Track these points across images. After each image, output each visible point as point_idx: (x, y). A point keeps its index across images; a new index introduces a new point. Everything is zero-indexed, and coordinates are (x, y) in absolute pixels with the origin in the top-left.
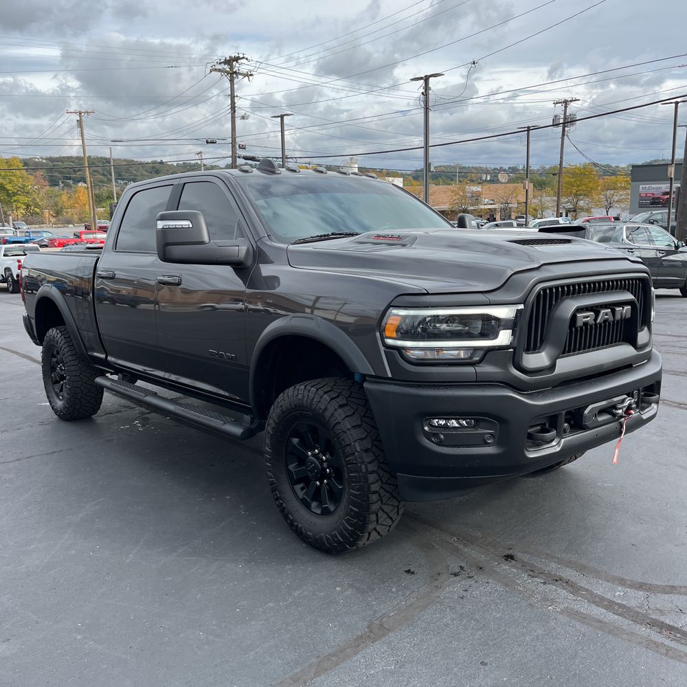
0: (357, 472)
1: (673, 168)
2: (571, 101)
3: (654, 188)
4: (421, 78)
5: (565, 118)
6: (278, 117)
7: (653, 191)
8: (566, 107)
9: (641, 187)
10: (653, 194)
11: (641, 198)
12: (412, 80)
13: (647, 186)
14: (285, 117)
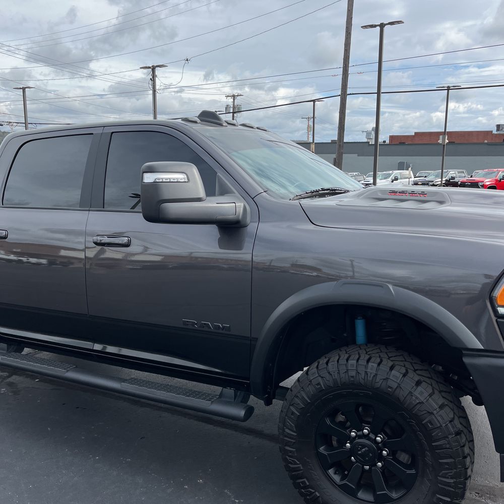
0: (451, 457)
1: (314, 146)
2: (238, 96)
4: (149, 68)
5: (234, 107)
6: (20, 88)
8: (234, 100)
12: (141, 68)
14: (26, 89)
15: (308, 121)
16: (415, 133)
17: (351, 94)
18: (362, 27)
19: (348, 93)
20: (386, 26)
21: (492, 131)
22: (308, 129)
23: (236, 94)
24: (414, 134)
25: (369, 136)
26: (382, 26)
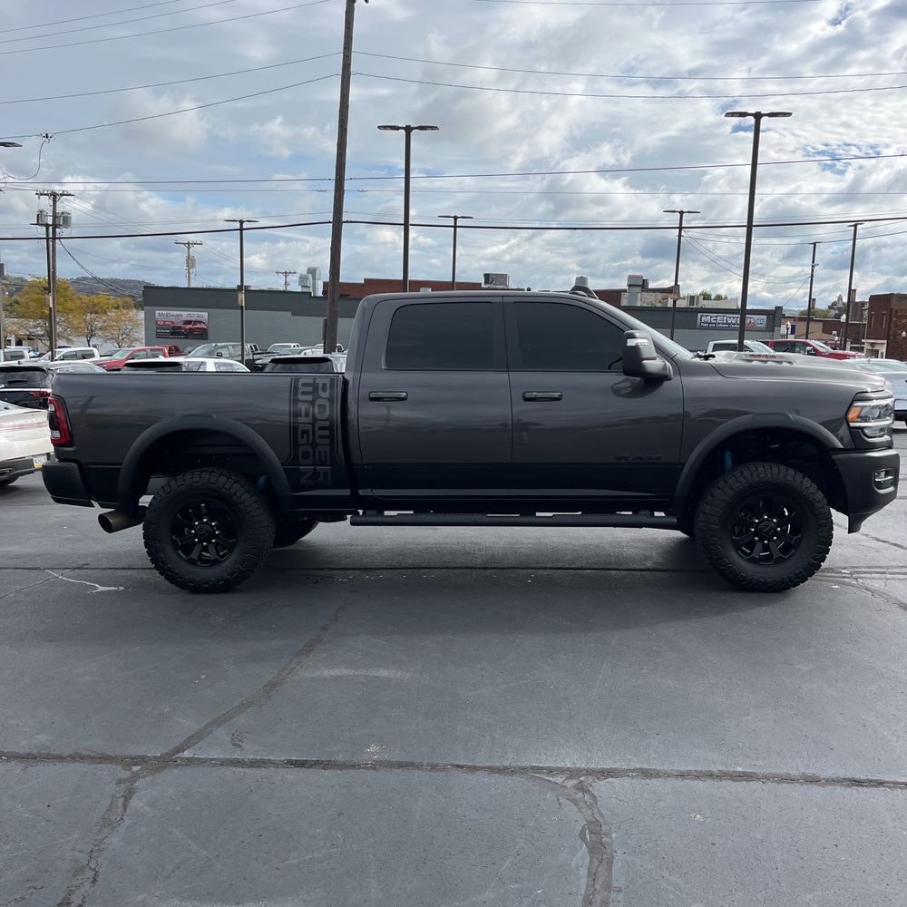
2: (62, 195)
3: (173, 316)
5: (55, 216)
7: (172, 319)
8: (55, 202)
9: (157, 312)
10: (173, 323)
11: (158, 326)
13: (165, 312)
15: (189, 249)
16: (365, 280)
17: (347, 222)
18: (379, 127)
19: (344, 219)
20: (414, 131)
21: (480, 284)
22: (188, 263)
23: (61, 192)
24: (363, 282)
25: (303, 282)
26: (408, 129)
